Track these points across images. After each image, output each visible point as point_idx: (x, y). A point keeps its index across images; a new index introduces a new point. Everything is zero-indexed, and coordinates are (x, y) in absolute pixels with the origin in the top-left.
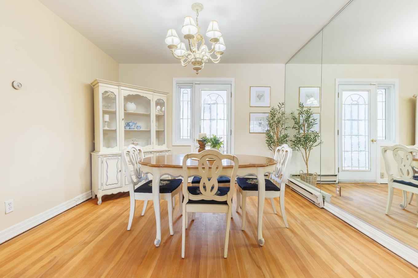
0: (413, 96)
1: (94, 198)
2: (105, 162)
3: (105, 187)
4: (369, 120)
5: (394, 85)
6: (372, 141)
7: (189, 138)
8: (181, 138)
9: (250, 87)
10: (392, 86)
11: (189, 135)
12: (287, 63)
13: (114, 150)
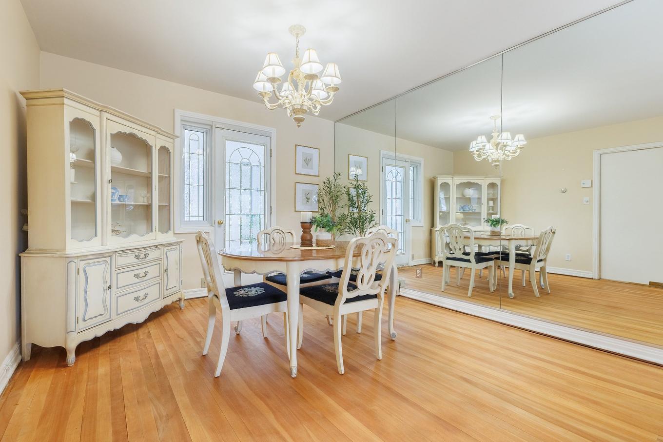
0: (433, 177)
1: (29, 359)
2: (81, 272)
3: (82, 325)
4: (404, 199)
5: (420, 164)
6: (406, 221)
7: (201, 219)
8: (187, 219)
9: (296, 145)
10: (419, 164)
11: (201, 214)
12: (337, 121)
13: (94, 246)
